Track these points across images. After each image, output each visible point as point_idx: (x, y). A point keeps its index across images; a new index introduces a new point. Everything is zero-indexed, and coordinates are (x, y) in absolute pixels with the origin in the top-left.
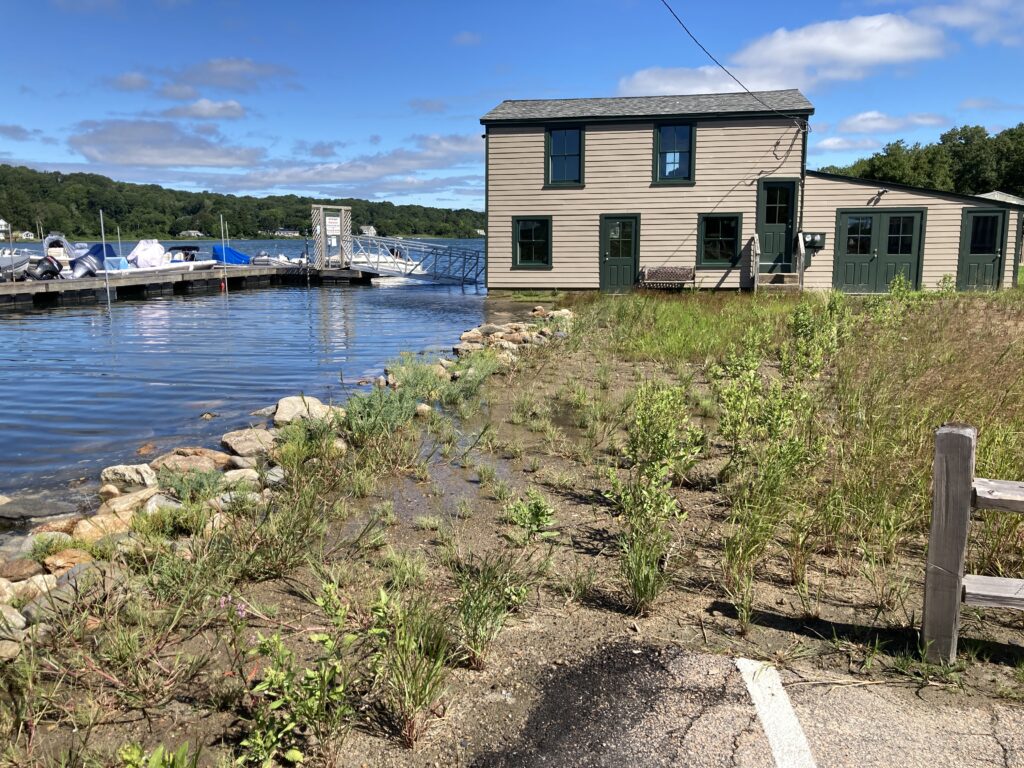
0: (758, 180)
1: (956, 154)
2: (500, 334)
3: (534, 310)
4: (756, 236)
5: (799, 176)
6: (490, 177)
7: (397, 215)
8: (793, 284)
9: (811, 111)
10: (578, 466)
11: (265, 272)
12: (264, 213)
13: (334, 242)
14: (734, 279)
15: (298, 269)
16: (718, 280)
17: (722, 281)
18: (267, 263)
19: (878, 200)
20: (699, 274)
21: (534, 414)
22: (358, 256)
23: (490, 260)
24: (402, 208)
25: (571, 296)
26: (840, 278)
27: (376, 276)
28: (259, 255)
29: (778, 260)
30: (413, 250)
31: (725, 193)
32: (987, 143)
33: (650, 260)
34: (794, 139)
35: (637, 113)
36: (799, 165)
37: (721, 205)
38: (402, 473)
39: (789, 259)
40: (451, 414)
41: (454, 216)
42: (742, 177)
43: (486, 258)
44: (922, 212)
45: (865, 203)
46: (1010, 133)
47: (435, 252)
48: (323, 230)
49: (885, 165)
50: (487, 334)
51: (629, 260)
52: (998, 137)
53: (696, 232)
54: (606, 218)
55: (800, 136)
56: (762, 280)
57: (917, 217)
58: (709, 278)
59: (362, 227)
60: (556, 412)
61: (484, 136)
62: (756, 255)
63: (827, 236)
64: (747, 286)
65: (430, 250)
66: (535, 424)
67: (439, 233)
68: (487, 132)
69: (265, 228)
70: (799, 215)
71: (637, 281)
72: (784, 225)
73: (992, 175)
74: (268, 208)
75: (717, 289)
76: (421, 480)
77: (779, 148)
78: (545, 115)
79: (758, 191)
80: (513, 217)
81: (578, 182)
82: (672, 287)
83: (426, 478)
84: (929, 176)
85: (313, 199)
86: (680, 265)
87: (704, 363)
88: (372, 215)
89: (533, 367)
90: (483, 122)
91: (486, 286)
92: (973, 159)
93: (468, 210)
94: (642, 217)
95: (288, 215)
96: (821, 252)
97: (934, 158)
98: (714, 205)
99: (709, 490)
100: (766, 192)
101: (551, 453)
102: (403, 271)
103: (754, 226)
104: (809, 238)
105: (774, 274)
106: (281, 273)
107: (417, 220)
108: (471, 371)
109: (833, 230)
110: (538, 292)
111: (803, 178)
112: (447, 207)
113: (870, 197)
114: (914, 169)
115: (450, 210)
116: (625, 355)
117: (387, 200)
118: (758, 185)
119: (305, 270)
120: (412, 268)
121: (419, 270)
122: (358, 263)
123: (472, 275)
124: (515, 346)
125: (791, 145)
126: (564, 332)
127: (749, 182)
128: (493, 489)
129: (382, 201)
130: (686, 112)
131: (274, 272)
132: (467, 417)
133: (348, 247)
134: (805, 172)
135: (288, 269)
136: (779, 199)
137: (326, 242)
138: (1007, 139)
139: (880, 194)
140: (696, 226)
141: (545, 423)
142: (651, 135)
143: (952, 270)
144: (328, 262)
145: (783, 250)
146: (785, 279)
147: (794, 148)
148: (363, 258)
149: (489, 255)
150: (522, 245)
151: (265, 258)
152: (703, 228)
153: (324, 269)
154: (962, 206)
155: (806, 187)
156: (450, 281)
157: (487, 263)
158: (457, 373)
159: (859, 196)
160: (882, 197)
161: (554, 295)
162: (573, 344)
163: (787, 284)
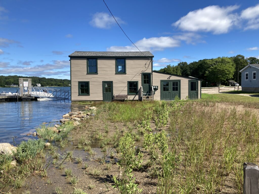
0: (142, 73)
1: (181, 68)
2: (75, 115)
3: (85, 107)
4: (142, 87)
5: (151, 72)
6: (72, 71)
7: (47, 81)
8: (152, 99)
9: (153, 57)
10: (100, 164)
11: (3, 98)
12: (7, 80)
13: (26, 89)
14: (137, 98)
15: (15, 96)
16: (133, 98)
17: (134, 98)
18: (5, 95)
19: (170, 78)
20: (128, 96)
21: (85, 144)
22: (33, 92)
23: (72, 93)
24: (48, 79)
25: (95, 103)
26: (162, 97)
27: (39, 98)
28: (2, 92)
29: (147, 93)
30: (50, 90)
31: (134, 76)
32: (187, 66)
33: (116, 93)
34: (150, 63)
35: (111, 56)
36: (151, 69)
37: (133, 79)
38: (37, 174)
39: (150, 92)
40: (58, 145)
41: (63, 81)
42: (137, 72)
43: (71, 92)
44: (180, 81)
45: (167, 79)
46: (192, 64)
47: (56, 91)
48: (23, 85)
49: (167, 70)
50: (71, 115)
51: (111, 93)
52: (189, 64)
53: (127, 86)
54: (104, 82)
55: (151, 62)
56: (144, 98)
57: (179, 82)
58: (131, 97)
59: (37, 84)
60: (92, 142)
61: (70, 60)
62: (142, 91)
63: (158, 87)
64: (140, 99)
65: (55, 90)
66: (86, 148)
67: (59, 85)
68: (71, 59)
69: (7, 85)
70: (152, 82)
71: (113, 98)
72: (148, 84)
73: (189, 73)
74: (8, 79)
75: (133, 100)
76: (43, 177)
77: (146, 65)
78: (86, 55)
79: (142, 76)
80: (78, 82)
81: (96, 73)
82: (122, 100)
83: (45, 176)
84: (176, 73)
85: (22, 77)
86: (123, 94)
87: (134, 122)
88: (40, 81)
89: (85, 126)
90: (69, 56)
91: (71, 100)
92: (185, 69)
93: (67, 80)
94: (113, 82)
95: (15, 81)
96: (157, 91)
97: (177, 69)
98: (131, 79)
99: (144, 171)
100: (143, 76)
101: (91, 160)
102: (47, 96)
103: (141, 84)
104: (154, 87)
105: (146, 96)
106: (9, 97)
107: (52, 82)
108: (65, 129)
109: (160, 85)
110: (86, 102)
111: (152, 73)
112: (61, 79)
113: (168, 77)
114: (173, 71)
115: (62, 79)
116: (112, 121)
117: (44, 77)
118: (142, 74)
119: (17, 96)
120: (50, 95)
121: (52, 96)
122: (33, 94)
123: (67, 97)
124: (79, 119)
125: (149, 65)
126: (94, 114)
127: (139, 74)
128: (70, 179)
129: (42, 77)
130: (123, 56)
131: (7, 97)
132: (63, 147)
133: (30, 90)
134: (152, 71)
135: (11, 96)
136: (147, 78)
137: (24, 88)
138: (191, 65)
139: (170, 77)
140: (127, 84)
141: (89, 147)
142: (115, 61)
143: (187, 95)
144: (24, 94)
145: (148, 90)
146: (149, 98)
147: (150, 65)
148: (35, 93)
149: (72, 92)
150: (81, 89)
151: (4, 93)
152: (129, 84)
153: (23, 96)
154: (188, 80)
155: (153, 75)
156: (61, 99)
157: (71, 94)
158: (60, 130)
159: (165, 77)
160: (171, 77)
161: (91, 102)
162: (97, 118)
163: (150, 99)
